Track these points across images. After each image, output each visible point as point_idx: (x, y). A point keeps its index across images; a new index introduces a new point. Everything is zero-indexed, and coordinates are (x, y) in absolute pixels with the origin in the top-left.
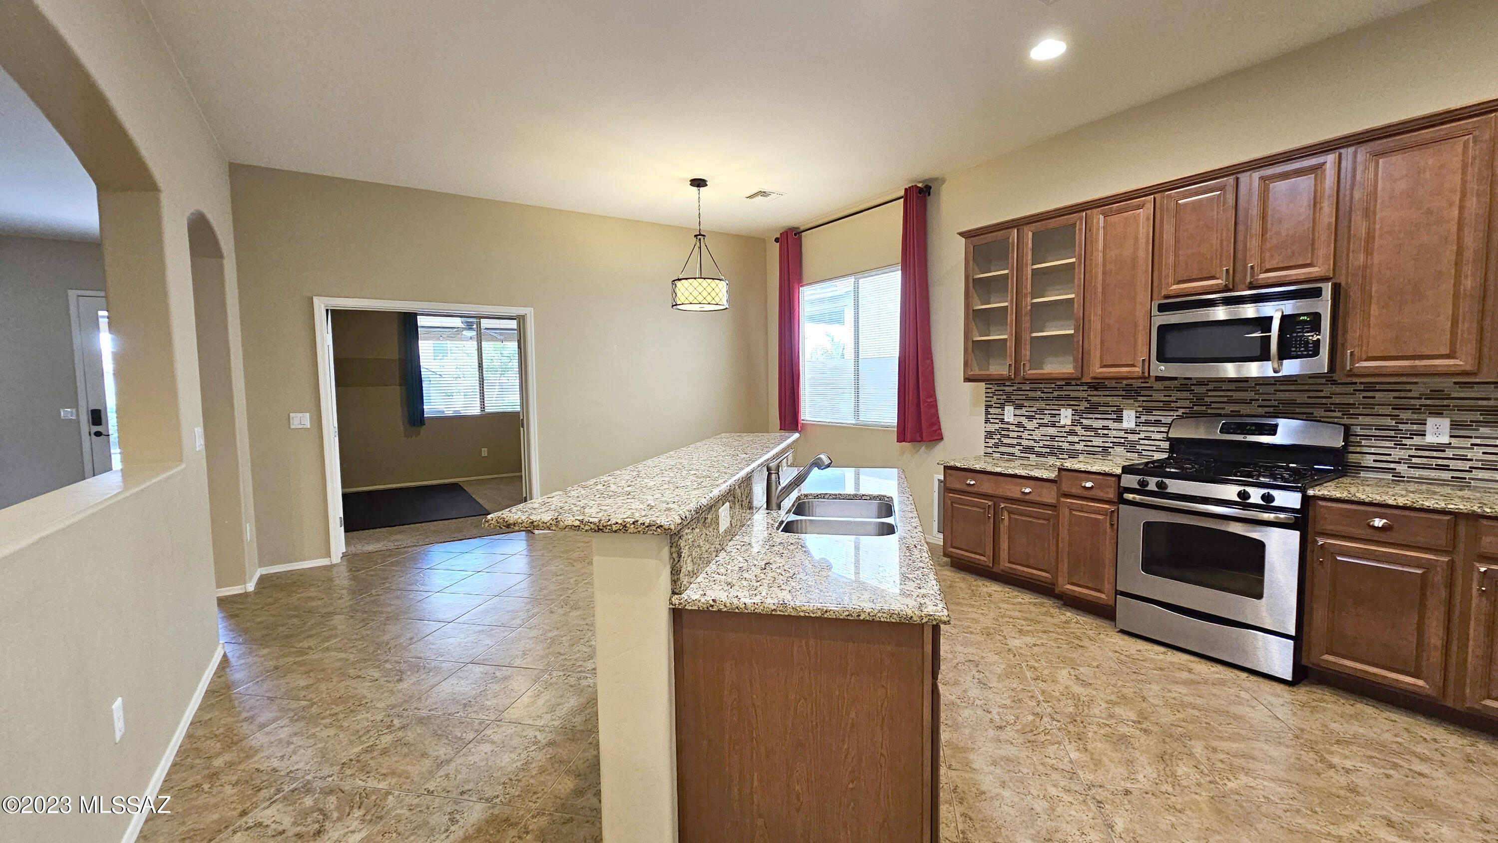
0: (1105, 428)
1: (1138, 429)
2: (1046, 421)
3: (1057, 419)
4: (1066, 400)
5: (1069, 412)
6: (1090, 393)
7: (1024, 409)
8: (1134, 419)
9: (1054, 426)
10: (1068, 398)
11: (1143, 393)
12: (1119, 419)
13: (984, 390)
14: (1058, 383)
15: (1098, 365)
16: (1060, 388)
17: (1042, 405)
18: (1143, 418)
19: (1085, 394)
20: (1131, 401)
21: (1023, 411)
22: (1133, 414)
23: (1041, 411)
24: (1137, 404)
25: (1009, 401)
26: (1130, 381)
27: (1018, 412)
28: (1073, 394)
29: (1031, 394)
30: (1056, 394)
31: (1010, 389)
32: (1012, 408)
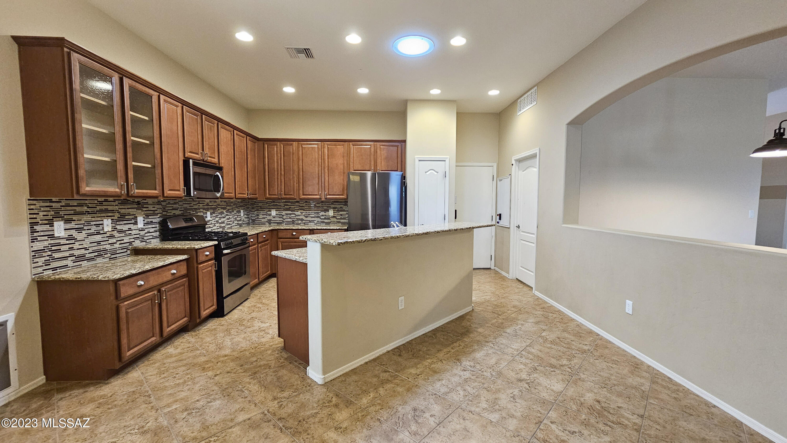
0: (129, 229)
1: (144, 227)
2: (92, 231)
3: (100, 228)
4: (106, 212)
5: (109, 221)
6: (119, 206)
7: (73, 223)
8: (142, 222)
9: (99, 233)
10: (107, 211)
11: (144, 206)
12: (136, 223)
13: (26, 207)
16: (101, 203)
17: (88, 217)
18: (146, 221)
19: (117, 208)
20: (140, 211)
21: (73, 225)
22: (141, 219)
23: (88, 223)
24: (143, 213)
25: (58, 216)
27: (68, 226)
28: (110, 208)
29: (78, 209)
30: (98, 208)
31: (58, 205)
32: (62, 223)
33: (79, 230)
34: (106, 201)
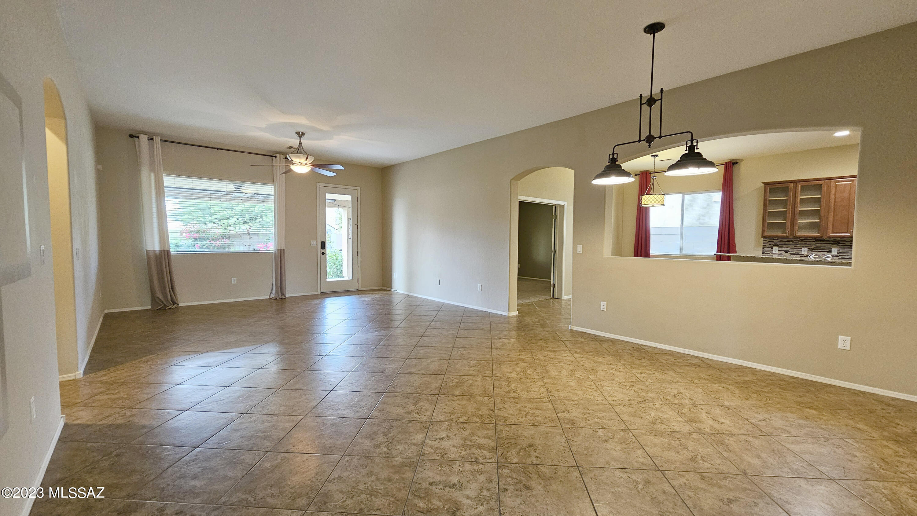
0: (823, 255)
1: (838, 255)
2: (794, 253)
3: (800, 252)
4: (805, 245)
5: (807, 249)
6: (816, 242)
7: (784, 248)
8: (837, 252)
9: (798, 254)
10: (806, 244)
11: (841, 242)
12: (830, 252)
13: (762, 241)
14: (801, 239)
15: (831, 231)
16: (802, 240)
17: (793, 247)
18: (841, 251)
19: (814, 243)
20: (836, 245)
21: (783, 249)
22: (836, 250)
23: (792, 249)
24: (838, 246)
25: (775, 245)
26: (835, 238)
27: (780, 249)
28: (808, 243)
29: (787, 243)
30: (799, 243)
31: (777, 241)
32: (777, 248)
33: (786, 251)
34: (805, 239)
